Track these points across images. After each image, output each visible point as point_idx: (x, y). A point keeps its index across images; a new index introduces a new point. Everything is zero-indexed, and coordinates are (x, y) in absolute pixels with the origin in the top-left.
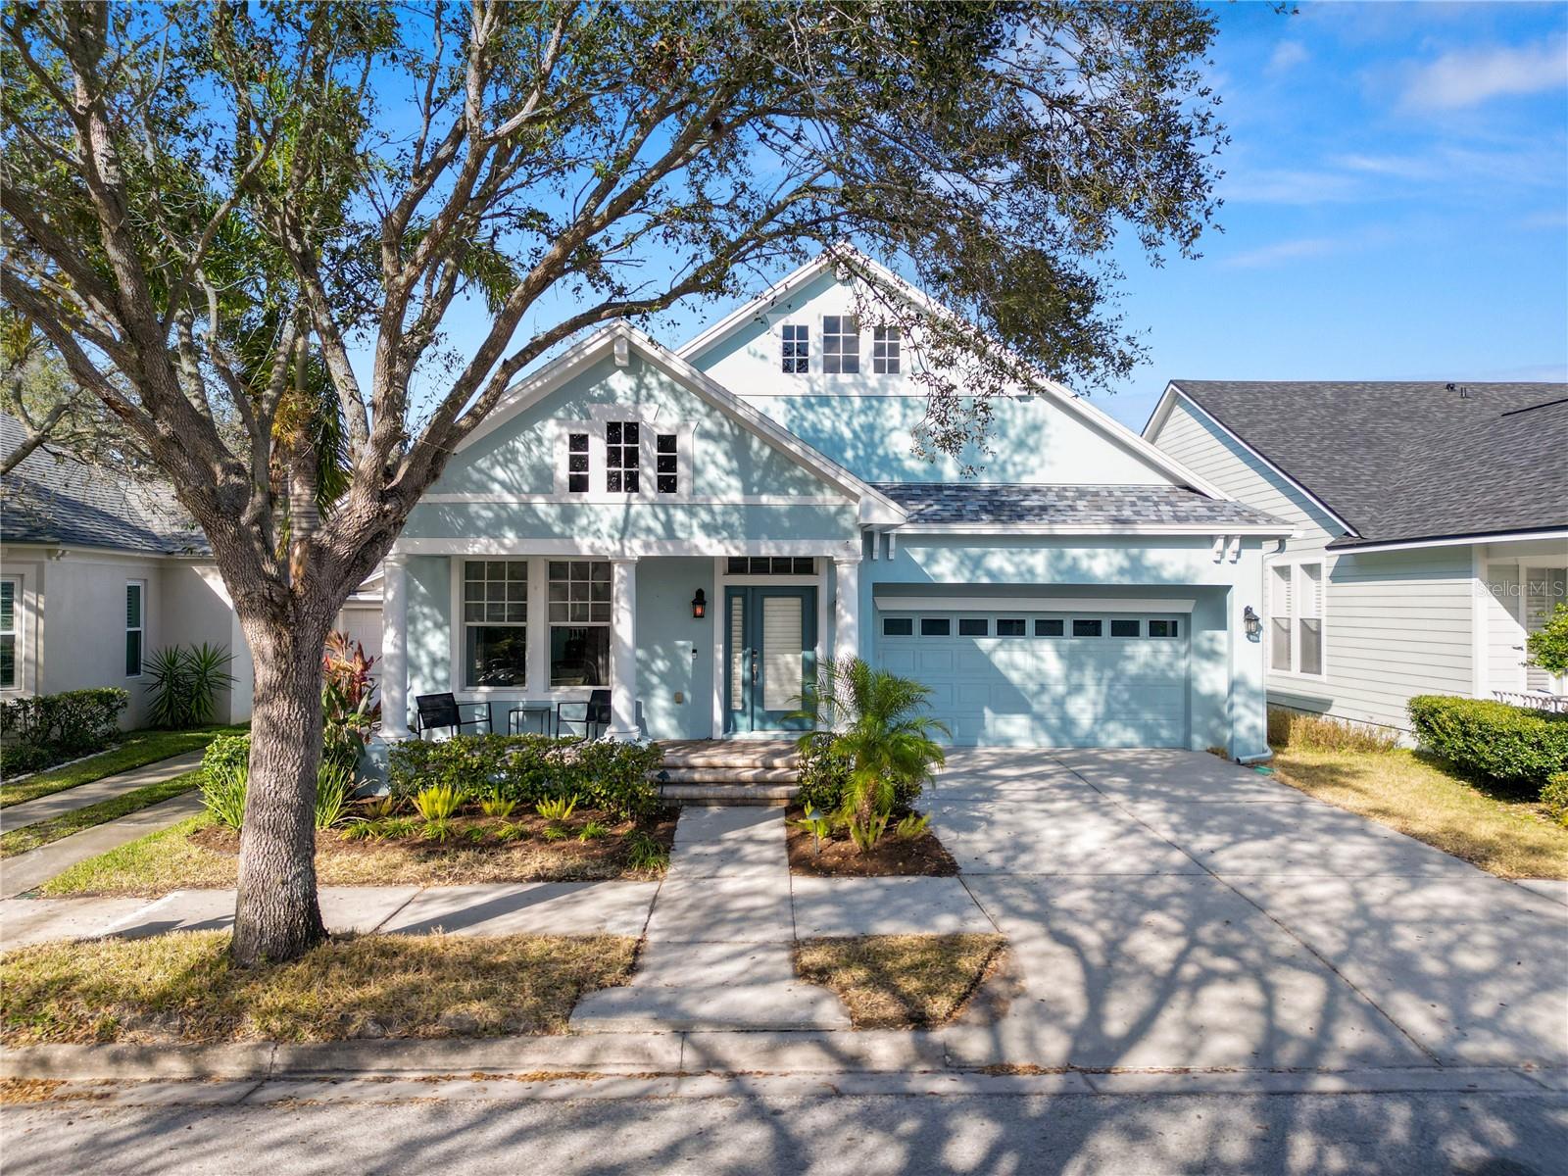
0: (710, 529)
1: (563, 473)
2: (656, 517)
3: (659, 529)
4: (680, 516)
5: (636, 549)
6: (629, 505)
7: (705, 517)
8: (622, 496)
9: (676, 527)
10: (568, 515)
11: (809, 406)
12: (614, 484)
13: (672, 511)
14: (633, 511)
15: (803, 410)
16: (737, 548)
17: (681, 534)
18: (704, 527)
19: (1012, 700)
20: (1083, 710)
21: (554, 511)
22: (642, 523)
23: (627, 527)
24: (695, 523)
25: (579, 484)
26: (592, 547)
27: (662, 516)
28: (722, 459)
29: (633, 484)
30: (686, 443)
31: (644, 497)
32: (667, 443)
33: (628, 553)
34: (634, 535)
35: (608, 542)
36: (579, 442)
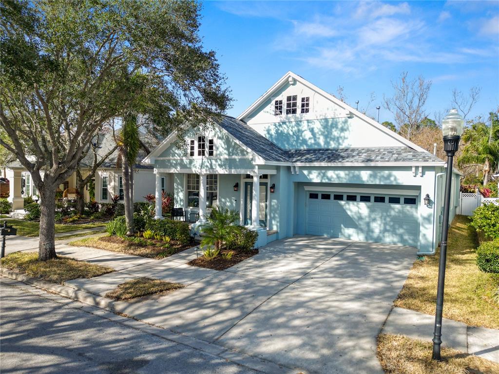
0: (220, 166)
1: (189, 151)
2: (208, 162)
3: (209, 167)
4: (214, 162)
5: (204, 172)
6: (203, 159)
7: (219, 163)
8: (201, 157)
9: (213, 165)
10: (191, 162)
11: (280, 125)
12: (199, 154)
13: (212, 160)
14: (203, 161)
15: (278, 127)
16: (226, 171)
17: (214, 167)
18: (219, 165)
19: (351, 223)
20: (377, 227)
21: (188, 161)
22: (205, 165)
23: (202, 166)
24: (217, 164)
25: (192, 154)
26: (195, 171)
27: (210, 162)
28: (223, 145)
29: (204, 154)
30: (215, 141)
31: (206, 157)
32: (211, 142)
33: (202, 173)
34: (204, 168)
35: (198, 169)
36: (192, 142)
